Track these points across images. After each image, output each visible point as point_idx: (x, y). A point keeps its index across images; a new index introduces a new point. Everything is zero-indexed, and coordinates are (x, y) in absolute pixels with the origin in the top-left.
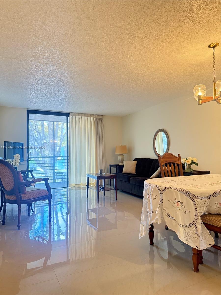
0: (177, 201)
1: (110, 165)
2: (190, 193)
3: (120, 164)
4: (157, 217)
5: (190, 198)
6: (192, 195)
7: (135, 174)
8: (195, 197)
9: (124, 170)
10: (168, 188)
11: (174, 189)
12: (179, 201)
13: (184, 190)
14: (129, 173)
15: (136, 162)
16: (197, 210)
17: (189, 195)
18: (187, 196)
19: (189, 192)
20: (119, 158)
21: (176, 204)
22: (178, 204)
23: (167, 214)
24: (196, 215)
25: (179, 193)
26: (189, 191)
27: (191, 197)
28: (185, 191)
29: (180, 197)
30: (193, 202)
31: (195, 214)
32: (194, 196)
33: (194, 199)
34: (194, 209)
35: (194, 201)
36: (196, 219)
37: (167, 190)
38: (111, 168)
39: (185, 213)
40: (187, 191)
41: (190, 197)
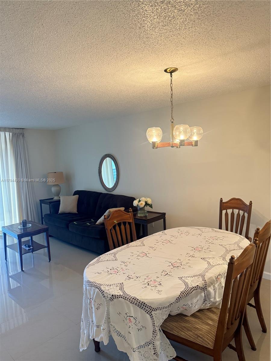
0: (129, 316)
1: (40, 200)
2: (146, 305)
3: (56, 198)
4: (102, 335)
5: (146, 312)
6: (149, 307)
7: (77, 213)
8: (152, 309)
9: (62, 209)
10: (117, 297)
11: (125, 299)
12: (131, 317)
13: (138, 301)
14: (68, 212)
15: (77, 196)
16: (155, 326)
17: (144, 307)
18: (142, 309)
19: (144, 304)
20: (54, 189)
21: (128, 321)
22: (130, 320)
23: (116, 332)
24: (155, 331)
25: (131, 305)
26: (145, 302)
27: (147, 310)
28: (139, 303)
29: (133, 310)
30: (150, 315)
31: (152, 330)
32: (150, 308)
33: (152, 312)
34: (151, 324)
35: (152, 315)
36: (154, 337)
37: (115, 300)
38: (42, 204)
39: (140, 330)
40: (142, 302)
41: (145, 310)
